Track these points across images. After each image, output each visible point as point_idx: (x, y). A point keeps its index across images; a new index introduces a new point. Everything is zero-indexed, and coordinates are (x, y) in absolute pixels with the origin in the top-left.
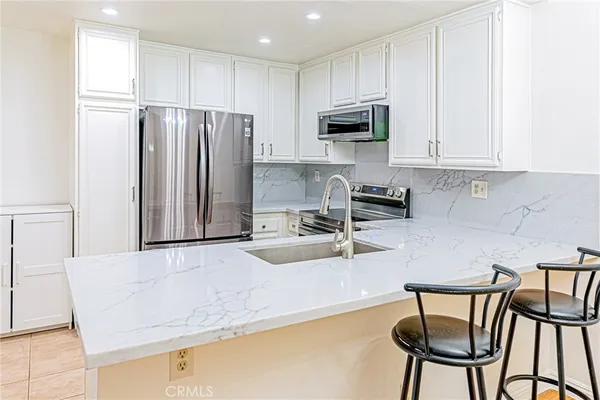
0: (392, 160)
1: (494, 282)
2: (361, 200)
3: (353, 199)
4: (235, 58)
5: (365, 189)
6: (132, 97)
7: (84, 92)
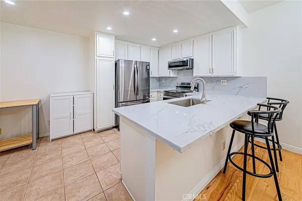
0: (195, 75)
1: (259, 110)
2: (180, 87)
3: (177, 87)
4: (141, 45)
5: (182, 84)
6: (113, 57)
7: (98, 55)
